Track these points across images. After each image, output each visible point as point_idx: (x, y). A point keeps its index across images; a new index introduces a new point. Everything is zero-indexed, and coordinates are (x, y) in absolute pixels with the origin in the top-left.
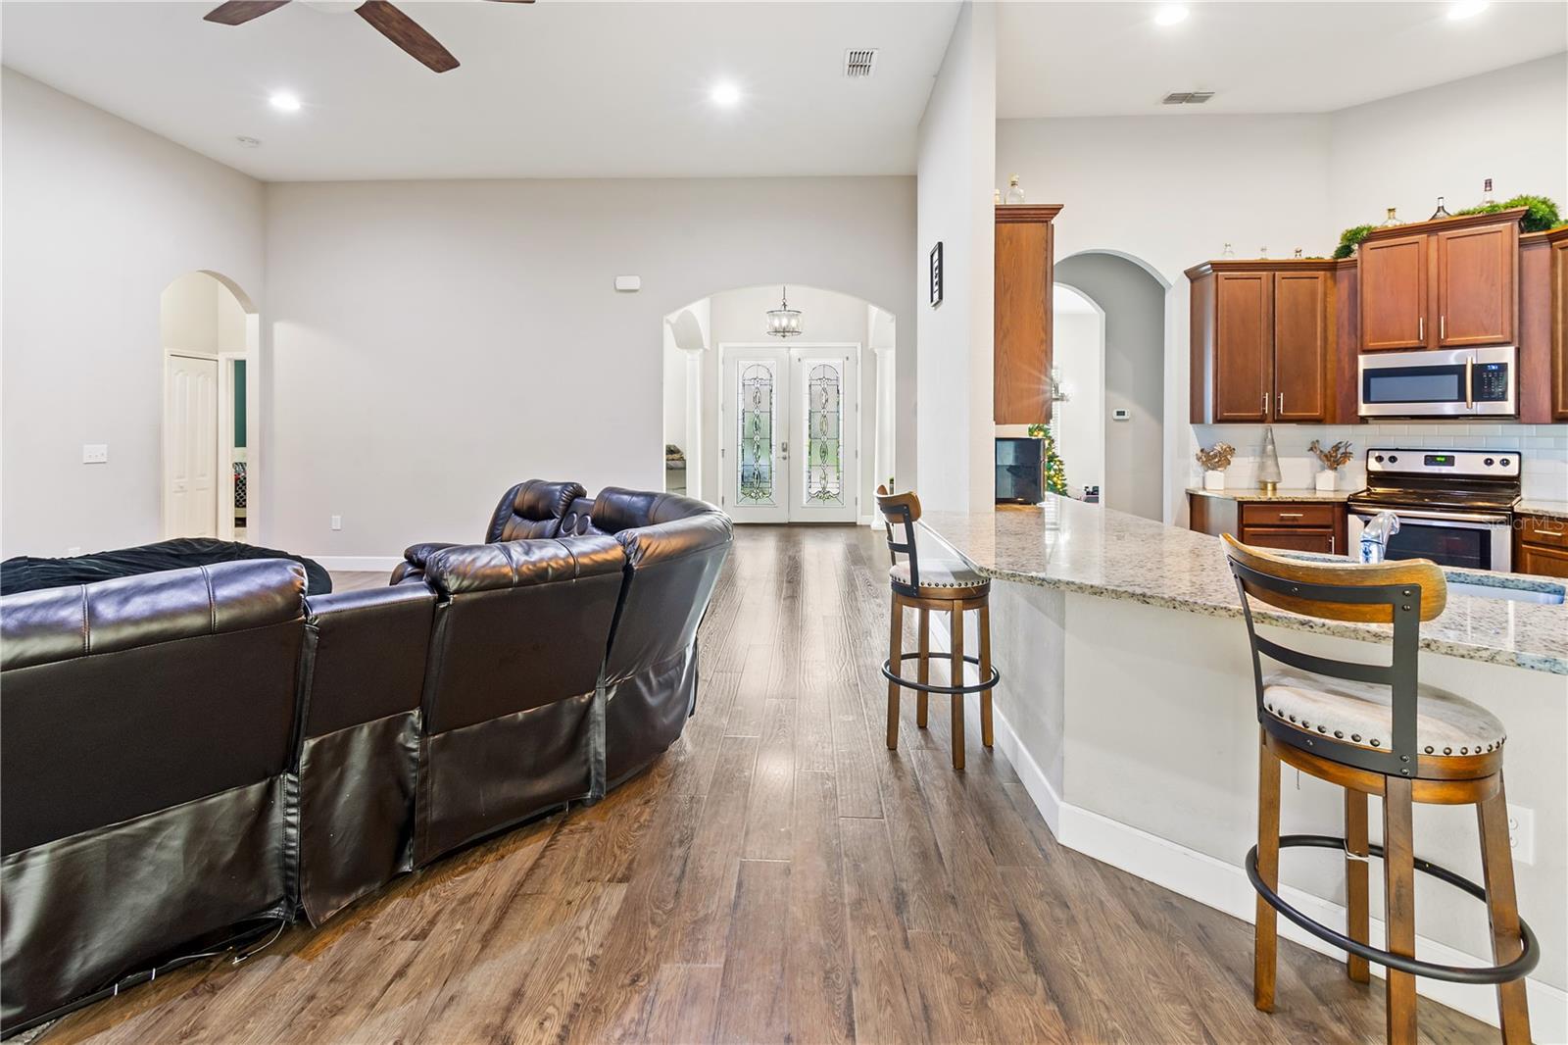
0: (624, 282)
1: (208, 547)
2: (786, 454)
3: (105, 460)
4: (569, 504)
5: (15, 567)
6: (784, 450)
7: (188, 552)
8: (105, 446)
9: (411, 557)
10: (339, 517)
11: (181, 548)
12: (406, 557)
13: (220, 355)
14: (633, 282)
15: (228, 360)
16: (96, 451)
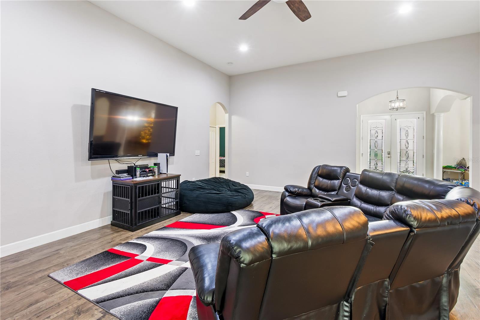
0: (341, 94)
1: (222, 180)
2: (389, 156)
3: (199, 155)
4: (345, 175)
5: (186, 183)
6: (389, 154)
7: (218, 181)
8: (199, 151)
9: (286, 189)
10: (248, 172)
11: (216, 180)
12: (285, 189)
13: (217, 126)
14: (344, 93)
15: (218, 127)
16: (198, 152)
